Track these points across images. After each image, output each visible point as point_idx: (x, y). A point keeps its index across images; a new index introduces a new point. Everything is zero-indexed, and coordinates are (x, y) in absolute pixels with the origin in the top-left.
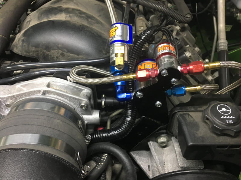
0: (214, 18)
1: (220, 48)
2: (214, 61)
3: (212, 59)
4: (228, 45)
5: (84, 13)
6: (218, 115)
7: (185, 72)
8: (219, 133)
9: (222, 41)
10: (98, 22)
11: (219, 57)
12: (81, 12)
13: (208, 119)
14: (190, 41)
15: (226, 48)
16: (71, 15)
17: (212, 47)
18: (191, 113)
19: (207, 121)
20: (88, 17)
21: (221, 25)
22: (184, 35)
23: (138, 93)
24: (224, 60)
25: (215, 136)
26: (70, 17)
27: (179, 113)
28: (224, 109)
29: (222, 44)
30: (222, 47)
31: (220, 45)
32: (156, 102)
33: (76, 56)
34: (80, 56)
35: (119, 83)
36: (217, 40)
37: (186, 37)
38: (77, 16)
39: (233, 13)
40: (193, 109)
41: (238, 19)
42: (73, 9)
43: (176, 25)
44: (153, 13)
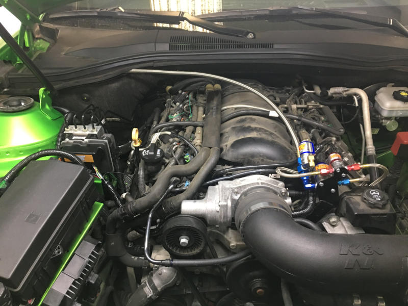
0: (361, 125)
1: (369, 152)
2: (364, 163)
3: (362, 162)
4: (376, 150)
5: (267, 131)
6: (371, 196)
7: (350, 170)
8: (372, 206)
9: (370, 147)
10: (278, 137)
11: (368, 160)
12: (266, 131)
13: (365, 199)
14: (344, 149)
15: (374, 153)
16: (260, 133)
17: (361, 150)
18: (353, 197)
19: (365, 200)
20: (271, 134)
21: (368, 132)
22: (339, 144)
23: (321, 183)
24: (374, 163)
25: (370, 209)
26: (260, 134)
27: (346, 198)
28: (374, 193)
29: (370, 149)
30: (371, 152)
31: (368, 150)
32: (331, 189)
33: (272, 161)
34: (275, 161)
35: (305, 178)
36: (366, 145)
37: (341, 145)
38: (264, 133)
39: (378, 120)
40: (354, 195)
41: (383, 125)
42: (260, 128)
43: (332, 137)
44: (313, 128)
